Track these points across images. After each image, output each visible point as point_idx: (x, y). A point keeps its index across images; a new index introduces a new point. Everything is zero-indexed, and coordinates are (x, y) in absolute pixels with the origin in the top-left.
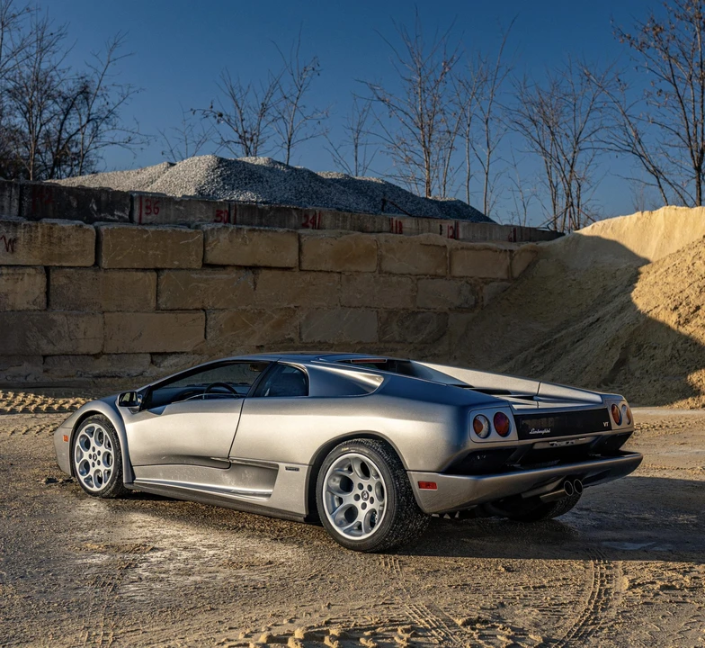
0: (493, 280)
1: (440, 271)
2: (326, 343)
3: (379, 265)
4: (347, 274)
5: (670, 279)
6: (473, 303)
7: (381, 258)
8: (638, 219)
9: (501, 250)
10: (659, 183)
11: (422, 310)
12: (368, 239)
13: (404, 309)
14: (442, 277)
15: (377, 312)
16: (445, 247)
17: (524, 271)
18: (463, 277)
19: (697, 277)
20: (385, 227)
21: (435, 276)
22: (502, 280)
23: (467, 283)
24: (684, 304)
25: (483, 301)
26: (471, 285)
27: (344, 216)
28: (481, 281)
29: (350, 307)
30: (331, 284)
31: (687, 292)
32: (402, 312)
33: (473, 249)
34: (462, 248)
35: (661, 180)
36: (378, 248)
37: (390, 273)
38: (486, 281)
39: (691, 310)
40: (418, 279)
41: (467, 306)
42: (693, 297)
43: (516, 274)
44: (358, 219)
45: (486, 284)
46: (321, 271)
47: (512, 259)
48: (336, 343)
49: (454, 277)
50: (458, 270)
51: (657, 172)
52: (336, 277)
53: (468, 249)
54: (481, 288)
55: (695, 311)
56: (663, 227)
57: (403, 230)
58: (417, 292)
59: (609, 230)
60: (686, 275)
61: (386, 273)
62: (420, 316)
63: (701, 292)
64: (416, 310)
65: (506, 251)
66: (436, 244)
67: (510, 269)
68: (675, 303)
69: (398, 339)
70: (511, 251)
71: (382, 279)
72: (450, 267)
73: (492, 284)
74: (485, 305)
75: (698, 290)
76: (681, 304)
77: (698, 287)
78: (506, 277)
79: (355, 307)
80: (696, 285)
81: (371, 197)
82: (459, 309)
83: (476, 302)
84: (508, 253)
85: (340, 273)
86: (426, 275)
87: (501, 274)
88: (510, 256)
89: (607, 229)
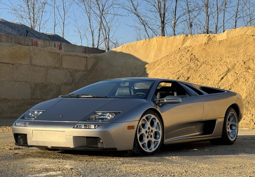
0: (80, 71)
1: (57, 65)
2: (7, 99)
3: (31, 61)
4: (16, 65)
5: (170, 66)
6: (71, 81)
7: (31, 58)
8: (144, 43)
9: (82, 57)
10: (145, 28)
11: (50, 84)
12: (25, 48)
13: (42, 83)
14: (58, 68)
15: (30, 84)
16: (59, 54)
17: (92, 67)
18: (67, 69)
19: (185, 65)
20: (30, 43)
21: (55, 68)
22: (83, 71)
23: (69, 72)
24: (182, 76)
25: (75, 80)
26: (70, 73)
27: (11, 37)
28: (74, 71)
29: (18, 81)
30: (9, 70)
31: (181, 72)
32: (41, 85)
33: (71, 55)
34: (66, 55)
35: (146, 27)
36: (30, 53)
37: (36, 66)
38: (77, 71)
39: (186, 79)
40: (48, 69)
41: (69, 83)
42: (185, 74)
43: (89, 68)
44: (18, 39)
45: (77, 72)
46: (4, 63)
47: (87, 61)
48: (12, 99)
49: (63, 68)
50: (65, 65)
51: (144, 24)
52: (11, 66)
53: (68, 55)
54: (75, 74)
55: (187, 79)
56: (156, 46)
57: (38, 45)
58: (47, 75)
59: (130, 48)
60: (179, 64)
61: (33, 65)
62: (49, 87)
63: (188, 71)
64: (47, 84)
65: (84, 57)
66: (55, 52)
67: (86, 66)
68: (177, 76)
69: (39, 98)
70: (87, 57)
71: (32, 68)
72: (61, 64)
73: (79, 72)
74: (76, 82)
75: (187, 70)
76: (180, 77)
77: (187, 69)
78: (85, 70)
79: (20, 82)
80: (185, 68)
81: (18, 30)
82: (66, 84)
83: (73, 81)
84: (85, 58)
85: (13, 64)
86: (51, 67)
87: (83, 68)
88: (86, 59)
89: (129, 47)
